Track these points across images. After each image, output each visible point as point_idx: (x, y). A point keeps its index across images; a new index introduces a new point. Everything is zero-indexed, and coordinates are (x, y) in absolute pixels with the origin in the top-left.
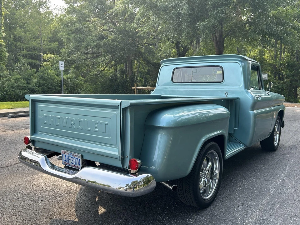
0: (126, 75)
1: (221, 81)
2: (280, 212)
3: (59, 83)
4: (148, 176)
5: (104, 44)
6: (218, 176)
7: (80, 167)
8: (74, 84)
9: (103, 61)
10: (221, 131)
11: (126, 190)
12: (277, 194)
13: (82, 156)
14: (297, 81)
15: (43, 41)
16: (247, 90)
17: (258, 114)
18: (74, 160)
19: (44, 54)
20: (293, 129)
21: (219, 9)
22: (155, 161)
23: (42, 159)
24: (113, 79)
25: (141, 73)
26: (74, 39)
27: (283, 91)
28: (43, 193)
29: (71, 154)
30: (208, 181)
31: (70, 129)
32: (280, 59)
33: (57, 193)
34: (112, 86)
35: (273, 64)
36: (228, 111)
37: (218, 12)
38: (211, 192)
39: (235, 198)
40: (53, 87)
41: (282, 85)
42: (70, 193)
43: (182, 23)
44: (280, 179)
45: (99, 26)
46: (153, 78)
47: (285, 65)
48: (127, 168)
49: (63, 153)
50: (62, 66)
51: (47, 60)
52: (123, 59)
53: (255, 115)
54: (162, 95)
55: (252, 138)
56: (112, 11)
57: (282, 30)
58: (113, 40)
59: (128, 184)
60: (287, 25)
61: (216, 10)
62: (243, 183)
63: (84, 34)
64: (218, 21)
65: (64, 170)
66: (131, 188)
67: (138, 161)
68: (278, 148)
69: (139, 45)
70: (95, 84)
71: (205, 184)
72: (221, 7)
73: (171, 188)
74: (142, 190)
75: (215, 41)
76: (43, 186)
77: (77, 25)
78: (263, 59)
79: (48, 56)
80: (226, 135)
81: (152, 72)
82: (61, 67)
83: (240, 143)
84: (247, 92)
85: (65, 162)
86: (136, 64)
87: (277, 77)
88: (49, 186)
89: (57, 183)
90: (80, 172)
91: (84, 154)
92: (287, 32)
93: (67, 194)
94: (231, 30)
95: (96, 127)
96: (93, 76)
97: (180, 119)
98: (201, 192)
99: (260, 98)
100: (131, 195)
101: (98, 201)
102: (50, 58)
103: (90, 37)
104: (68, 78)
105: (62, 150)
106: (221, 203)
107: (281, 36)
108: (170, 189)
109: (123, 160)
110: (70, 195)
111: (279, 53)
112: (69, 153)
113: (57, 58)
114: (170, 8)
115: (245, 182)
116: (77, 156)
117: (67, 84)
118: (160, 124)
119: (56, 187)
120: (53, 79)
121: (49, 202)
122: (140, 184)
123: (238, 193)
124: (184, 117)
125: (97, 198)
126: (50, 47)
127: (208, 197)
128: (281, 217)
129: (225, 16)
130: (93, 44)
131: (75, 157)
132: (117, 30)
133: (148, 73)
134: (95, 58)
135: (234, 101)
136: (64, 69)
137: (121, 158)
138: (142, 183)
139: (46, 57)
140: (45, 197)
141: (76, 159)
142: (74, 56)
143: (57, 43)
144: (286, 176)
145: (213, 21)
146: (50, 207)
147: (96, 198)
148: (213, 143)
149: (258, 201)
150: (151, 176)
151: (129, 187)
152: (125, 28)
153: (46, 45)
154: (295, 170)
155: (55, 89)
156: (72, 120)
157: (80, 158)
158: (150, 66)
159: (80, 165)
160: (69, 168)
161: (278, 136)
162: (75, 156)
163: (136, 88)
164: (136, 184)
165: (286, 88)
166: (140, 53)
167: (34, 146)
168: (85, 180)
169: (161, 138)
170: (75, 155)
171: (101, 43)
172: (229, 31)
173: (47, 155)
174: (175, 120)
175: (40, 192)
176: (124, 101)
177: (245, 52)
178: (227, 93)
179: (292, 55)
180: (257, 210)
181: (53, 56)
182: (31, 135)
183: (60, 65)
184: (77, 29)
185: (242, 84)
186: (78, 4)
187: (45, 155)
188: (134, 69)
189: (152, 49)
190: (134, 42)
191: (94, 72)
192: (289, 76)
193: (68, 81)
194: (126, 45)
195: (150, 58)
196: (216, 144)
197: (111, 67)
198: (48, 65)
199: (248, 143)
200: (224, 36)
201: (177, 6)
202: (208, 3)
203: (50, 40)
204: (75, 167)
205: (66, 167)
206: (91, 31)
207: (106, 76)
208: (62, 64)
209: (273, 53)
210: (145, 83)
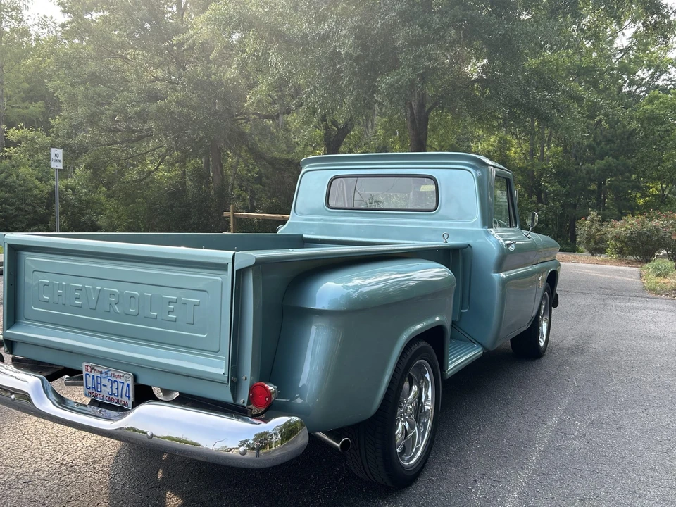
0: (208, 183)
1: (434, 208)
2: (560, 489)
3: (45, 199)
4: (291, 420)
5: (158, 111)
6: (431, 416)
7: (130, 403)
8: (80, 201)
9: (154, 150)
10: (438, 319)
11: (244, 453)
12: (552, 451)
13: (135, 378)
14: (575, 206)
15: (7, 97)
16: (486, 228)
17: (509, 279)
18: (115, 386)
19: (9, 128)
20: (573, 310)
21: (421, 50)
22: (304, 385)
23: (36, 385)
24: (177, 193)
25: (241, 178)
26: (86, 96)
27: (547, 226)
28: (28, 465)
29: (106, 373)
30: (412, 427)
31: (107, 314)
32: (541, 158)
33: (62, 464)
34: (174, 207)
35: (526, 168)
36: (451, 274)
37: (419, 56)
38: (417, 450)
39: (466, 461)
40: (30, 208)
41: (546, 214)
42: (94, 462)
43: (342, 74)
44: (555, 419)
45: (147, 70)
46: (269, 192)
47: (551, 172)
48: (244, 402)
49: (87, 370)
50: (57, 159)
51: (17, 143)
52: (201, 147)
53: (504, 282)
54: (305, 236)
55: (498, 332)
56: (183, 39)
57: (548, 100)
58: (179, 103)
59: (247, 441)
60: (558, 91)
61: (416, 51)
62: (480, 428)
63: (108, 87)
64: (418, 75)
65: (90, 409)
66: (253, 449)
67: (271, 388)
68: (547, 352)
69: (238, 117)
70: (133, 202)
71: (406, 432)
72: (426, 46)
73: (338, 445)
74: (278, 453)
75: (408, 116)
76: (26, 449)
77: (93, 66)
78: (506, 156)
79: (20, 133)
80: (448, 326)
81: (268, 178)
82: (55, 161)
83: (472, 341)
84: (488, 234)
85: (91, 391)
86: (231, 159)
87: (535, 198)
88: (41, 447)
89: (59, 439)
90: (131, 415)
91: (138, 373)
92: (559, 104)
93: (87, 464)
94: (442, 96)
95: (170, 312)
96: (128, 183)
97: (356, 294)
98: (398, 451)
99: (513, 245)
100: (252, 465)
101: (163, 478)
102: (25, 138)
103: (125, 93)
104: (67, 187)
105: (85, 364)
106: (439, 474)
107: (546, 113)
108: (336, 447)
109: (235, 386)
110: (94, 468)
111: (539, 146)
112: (103, 371)
113: (43, 139)
114: (313, 39)
115: (484, 427)
116: (123, 376)
117: (65, 200)
118: (317, 305)
119: (57, 449)
120: (31, 189)
121: (45, 487)
122: (274, 440)
123: (472, 451)
124: (364, 290)
125: (160, 472)
126: (24, 111)
127: (411, 463)
128: (564, 500)
129: (435, 65)
130: (132, 110)
131: (119, 380)
132: (190, 81)
133: (259, 180)
134: (134, 142)
135: (460, 251)
136: (61, 168)
137: (232, 382)
138: (279, 436)
139: (14, 134)
140: (34, 473)
141: (120, 385)
142: (85, 136)
143: (41, 103)
144: (567, 412)
145: (409, 75)
146: (48, 497)
147: (158, 471)
148: (422, 344)
149: (514, 468)
150: (297, 421)
151: (248, 446)
152: (209, 76)
153: (13, 107)
154: (583, 399)
155: (35, 212)
156: (112, 294)
157: (130, 381)
158: (264, 165)
159: (129, 397)
160: (101, 405)
161: (545, 325)
162: (117, 377)
163: (234, 215)
164: (266, 439)
165: (552, 220)
166: (242, 135)
167: (11, 353)
168: (145, 433)
169: (317, 334)
170: (117, 374)
171: (153, 107)
172: (439, 96)
173: (46, 374)
174: (348, 296)
175: (20, 463)
176: (240, 252)
177: (468, 141)
178: (446, 235)
179: (565, 150)
180: (514, 486)
181: (32, 134)
182: (5, 328)
183: (53, 157)
184: (93, 74)
185: (477, 217)
186: (95, 16)
187: (41, 376)
188: (226, 170)
189: (268, 127)
190: (227, 109)
191: (132, 174)
192: (558, 195)
193: (66, 194)
194: (210, 115)
195: (263, 146)
196: (429, 346)
197: (173, 165)
198: (19, 156)
199: (488, 340)
200: (428, 106)
201: (328, 37)
202: (397, 35)
203: (24, 95)
204: (118, 402)
205: (93, 403)
206: (127, 81)
207: (162, 183)
208: (57, 154)
209: (526, 146)
210: (251, 201)
